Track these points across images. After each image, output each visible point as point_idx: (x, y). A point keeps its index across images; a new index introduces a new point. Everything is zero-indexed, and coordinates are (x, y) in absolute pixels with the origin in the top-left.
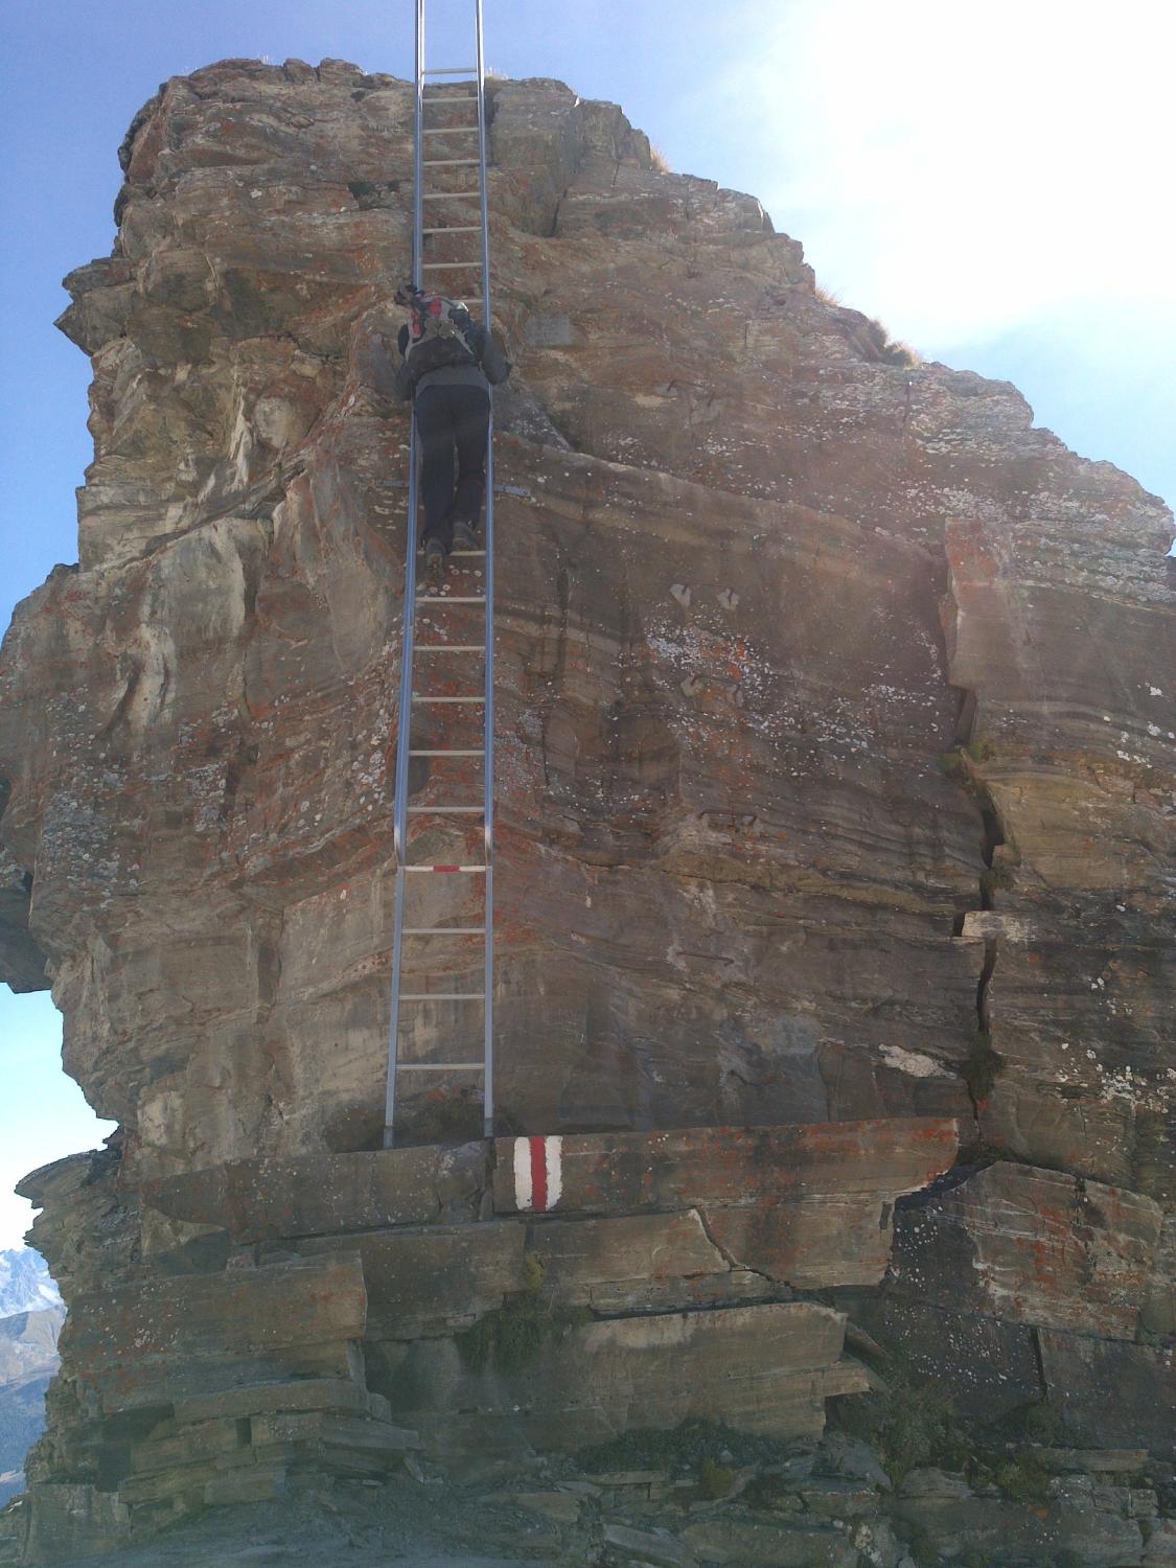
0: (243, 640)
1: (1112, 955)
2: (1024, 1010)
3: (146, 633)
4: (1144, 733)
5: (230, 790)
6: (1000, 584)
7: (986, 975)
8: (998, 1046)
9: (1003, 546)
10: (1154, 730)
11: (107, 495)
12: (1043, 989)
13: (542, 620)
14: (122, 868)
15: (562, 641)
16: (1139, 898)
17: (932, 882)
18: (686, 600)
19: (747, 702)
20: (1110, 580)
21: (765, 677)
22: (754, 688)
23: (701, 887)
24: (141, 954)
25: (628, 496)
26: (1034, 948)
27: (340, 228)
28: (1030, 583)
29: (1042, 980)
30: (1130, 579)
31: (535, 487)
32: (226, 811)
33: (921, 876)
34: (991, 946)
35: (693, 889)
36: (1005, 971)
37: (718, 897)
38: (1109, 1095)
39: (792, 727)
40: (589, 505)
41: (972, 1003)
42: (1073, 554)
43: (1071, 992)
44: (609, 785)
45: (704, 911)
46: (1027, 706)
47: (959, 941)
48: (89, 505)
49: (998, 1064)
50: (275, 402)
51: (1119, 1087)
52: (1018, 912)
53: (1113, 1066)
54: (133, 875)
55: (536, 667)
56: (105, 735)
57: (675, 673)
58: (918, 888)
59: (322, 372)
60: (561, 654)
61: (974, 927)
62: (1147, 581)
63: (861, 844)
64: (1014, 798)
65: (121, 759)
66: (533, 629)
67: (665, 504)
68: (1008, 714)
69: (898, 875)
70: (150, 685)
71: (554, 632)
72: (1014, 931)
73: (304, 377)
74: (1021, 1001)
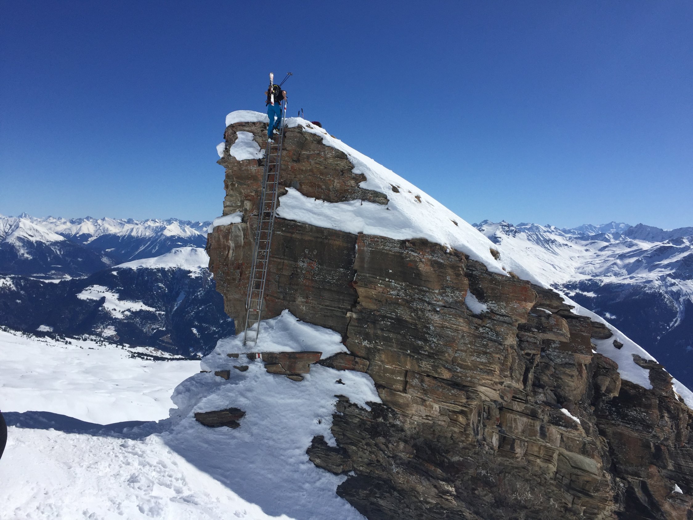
0: (244, 247)
1: (368, 322)
2: (353, 329)
3: (230, 242)
4: (385, 280)
5: (241, 276)
6: (365, 248)
7: (349, 322)
8: (348, 335)
9: (368, 241)
10: (387, 280)
11: (228, 203)
12: (356, 326)
13: (280, 259)
14: (227, 286)
15: (283, 262)
16: (375, 312)
17: (342, 306)
18: (307, 252)
19: (314, 273)
20: (387, 247)
21: (318, 268)
22: (316, 270)
23: (303, 306)
24: (230, 300)
25: (300, 231)
26: (357, 319)
27: (255, 170)
28: (371, 249)
29: (357, 324)
30: (391, 247)
31: (282, 231)
32: (240, 279)
33: (340, 306)
34: (351, 317)
35: (302, 307)
36: (352, 323)
37: (306, 308)
38: (364, 344)
39: (322, 278)
40: (292, 233)
41: (346, 327)
42: (381, 242)
43: (360, 327)
44: (289, 289)
45: (303, 310)
46: (365, 274)
47: (346, 316)
48: (225, 205)
49: (348, 338)
50: (247, 201)
51: (365, 343)
52: (355, 313)
53: (364, 340)
54: (228, 287)
55: (279, 267)
56: (225, 260)
57: (302, 269)
58: (339, 308)
59: (255, 195)
60: (283, 265)
61: (348, 314)
62: (395, 247)
63: (330, 300)
64: (361, 291)
65: (227, 265)
66: (279, 260)
67: (307, 232)
68: (361, 276)
69: (336, 305)
70: (231, 252)
71: (282, 261)
72: (354, 316)
73: (252, 195)
74: (353, 328)
